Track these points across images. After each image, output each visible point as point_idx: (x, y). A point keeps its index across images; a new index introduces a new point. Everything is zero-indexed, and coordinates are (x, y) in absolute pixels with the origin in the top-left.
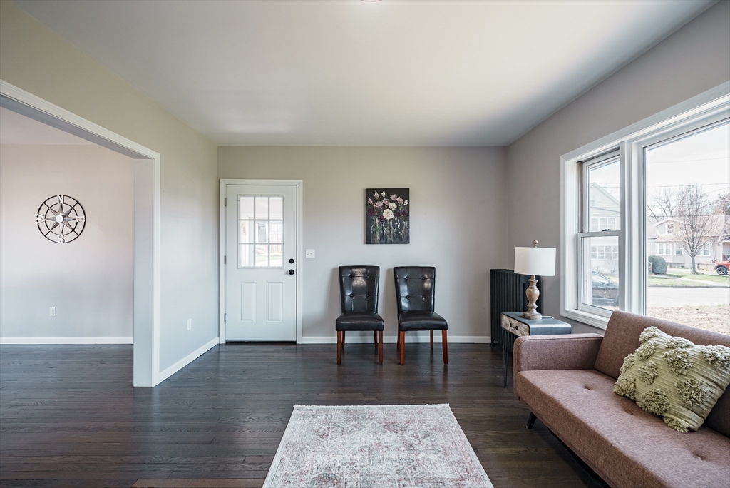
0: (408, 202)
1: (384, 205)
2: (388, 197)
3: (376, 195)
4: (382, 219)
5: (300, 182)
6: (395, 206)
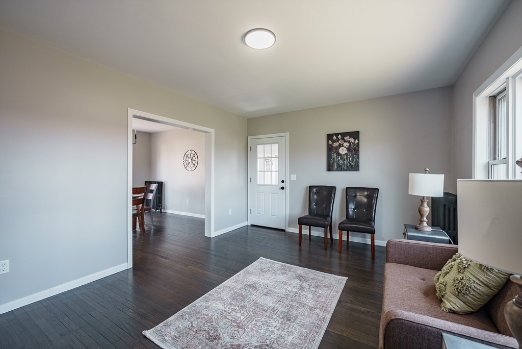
0: (358, 141)
1: (340, 144)
2: (343, 138)
3: (335, 138)
4: (339, 154)
5: (287, 134)
6: (348, 145)
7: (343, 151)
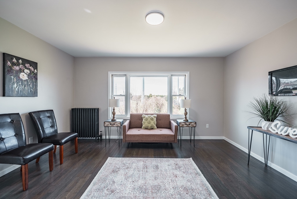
0: (37, 71)
1: (20, 69)
2: (23, 64)
3: (14, 60)
4: (19, 79)
6: (29, 72)
7: (24, 76)
